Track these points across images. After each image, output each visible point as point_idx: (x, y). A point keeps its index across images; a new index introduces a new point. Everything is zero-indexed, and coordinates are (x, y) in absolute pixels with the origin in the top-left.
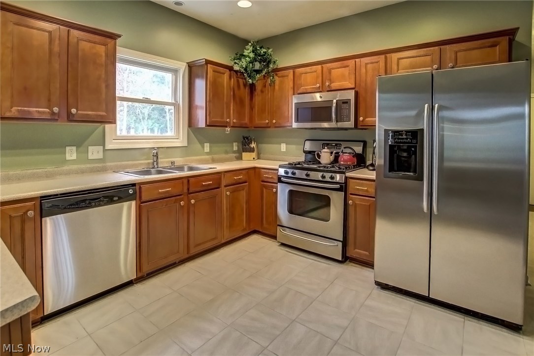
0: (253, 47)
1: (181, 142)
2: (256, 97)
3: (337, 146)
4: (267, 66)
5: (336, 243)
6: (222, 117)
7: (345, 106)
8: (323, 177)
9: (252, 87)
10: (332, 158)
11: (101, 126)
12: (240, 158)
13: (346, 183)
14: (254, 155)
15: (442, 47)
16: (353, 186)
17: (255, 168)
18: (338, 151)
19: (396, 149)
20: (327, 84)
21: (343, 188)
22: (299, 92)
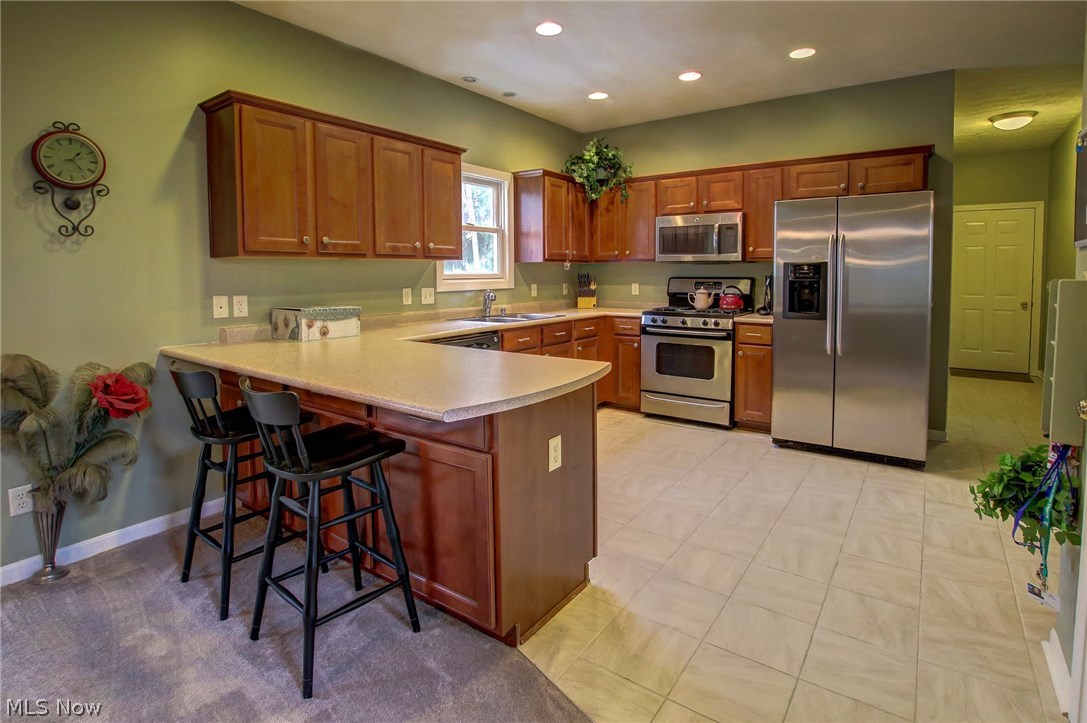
0: (597, 148)
1: (507, 282)
2: (599, 218)
3: (718, 285)
4: (615, 175)
5: (721, 405)
6: (561, 248)
7: (730, 231)
8: (705, 323)
9: (593, 204)
10: (711, 301)
11: (432, 262)
12: (575, 305)
13: (734, 329)
14: (593, 300)
15: (851, 161)
16: (745, 334)
17: (604, 317)
18: (718, 291)
19: (796, 285)
20: (705, 202)
21: (731, 336)
22: (664, 212)
